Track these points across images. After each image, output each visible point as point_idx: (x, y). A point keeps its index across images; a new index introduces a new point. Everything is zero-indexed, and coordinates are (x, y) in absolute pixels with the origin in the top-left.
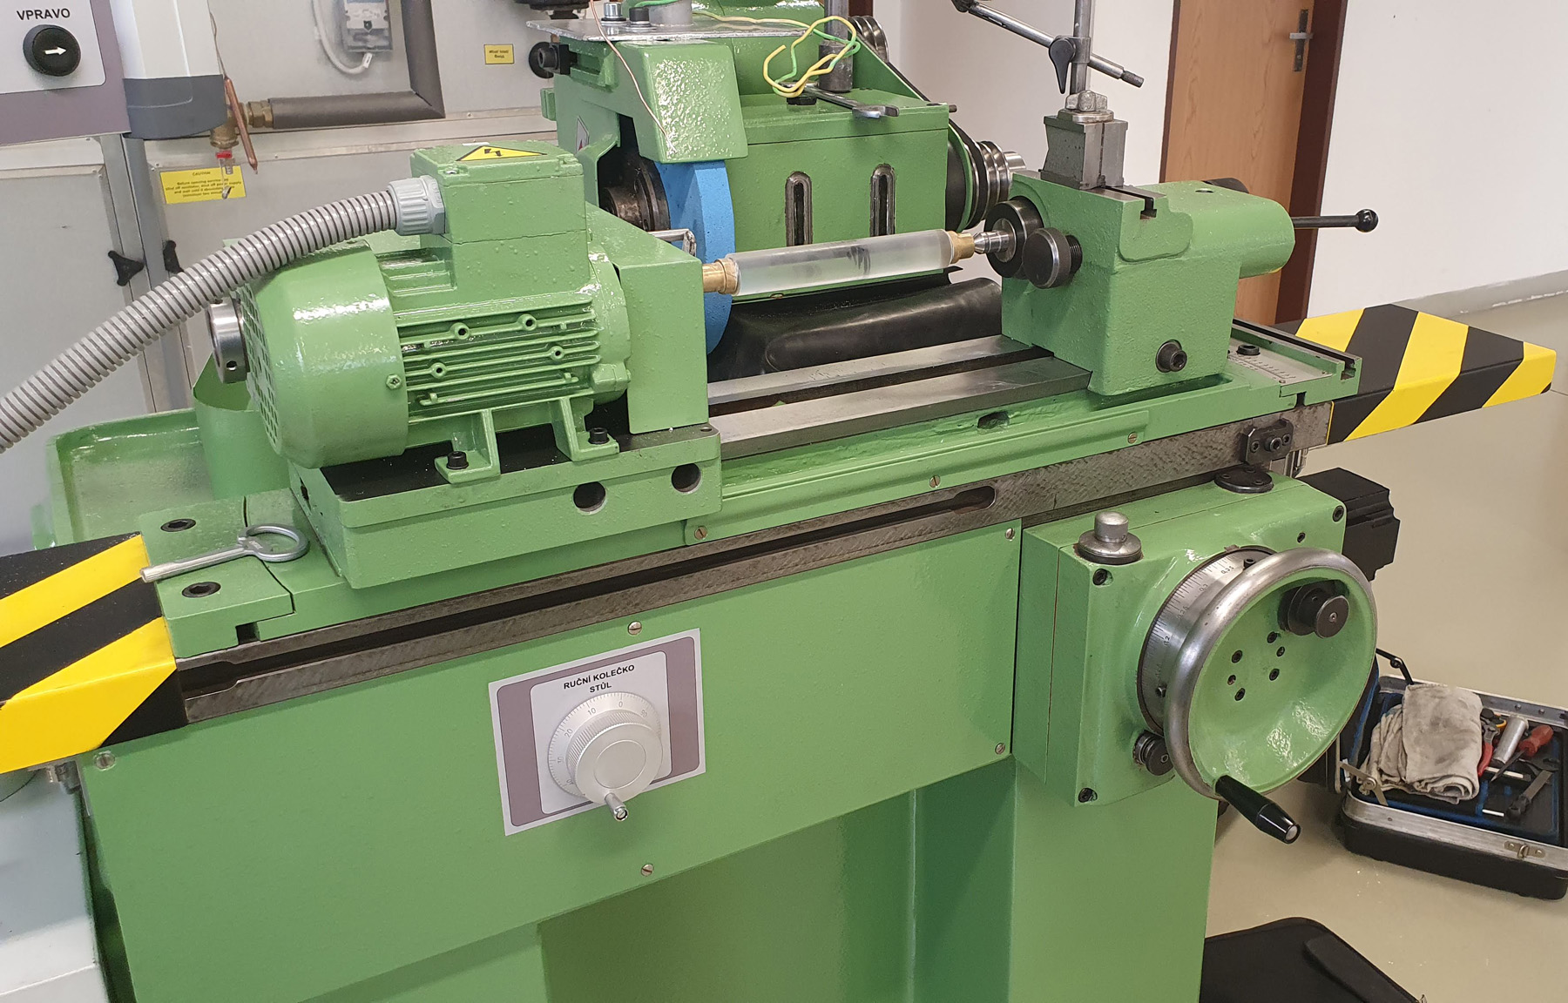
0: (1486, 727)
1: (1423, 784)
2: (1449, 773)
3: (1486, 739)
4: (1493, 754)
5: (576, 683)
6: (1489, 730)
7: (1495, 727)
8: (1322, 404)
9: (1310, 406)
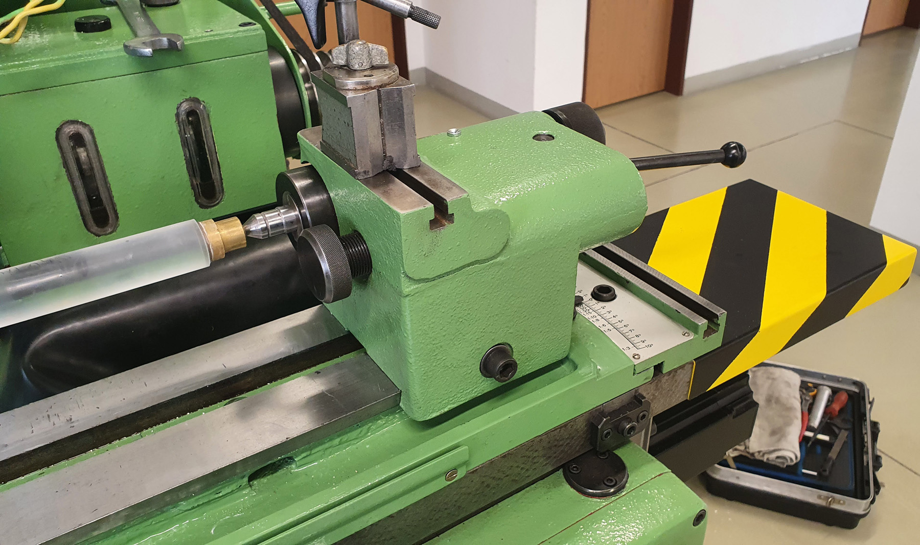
0: (803, 397)
1: (761, 454)
2: (780, 448)
3: (804, 408)
4: (809, 420)
6: (805, 399)
7: (809, 396)
8: (682, 367)
9: (670, 373)
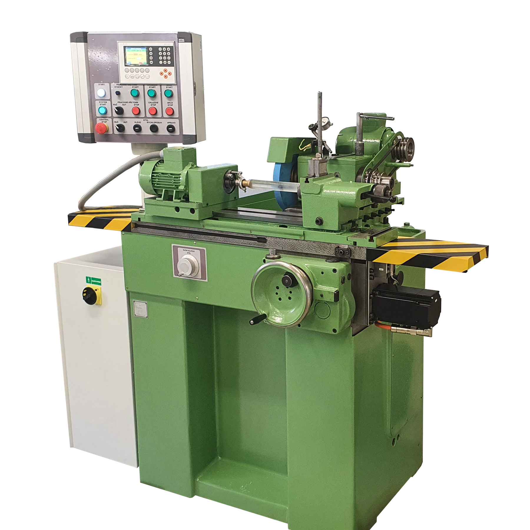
5: (185, 250)
8: (363, 247)
9: (358, 246)
